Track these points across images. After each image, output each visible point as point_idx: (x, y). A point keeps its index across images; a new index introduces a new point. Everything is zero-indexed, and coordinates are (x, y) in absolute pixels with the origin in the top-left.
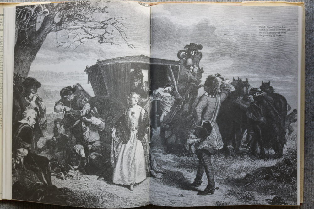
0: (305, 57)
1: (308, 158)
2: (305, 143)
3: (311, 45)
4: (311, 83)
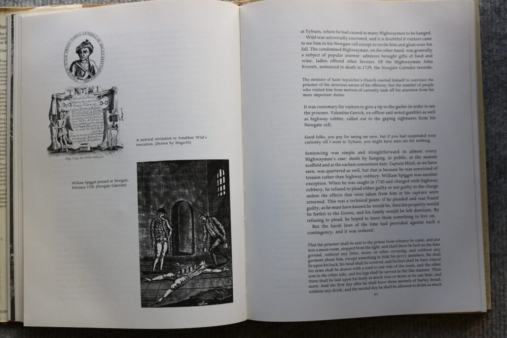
0: (483, 78)
1: (496, 237)
2: (489, 213)
3: (491, 60)
4: (495, 119)
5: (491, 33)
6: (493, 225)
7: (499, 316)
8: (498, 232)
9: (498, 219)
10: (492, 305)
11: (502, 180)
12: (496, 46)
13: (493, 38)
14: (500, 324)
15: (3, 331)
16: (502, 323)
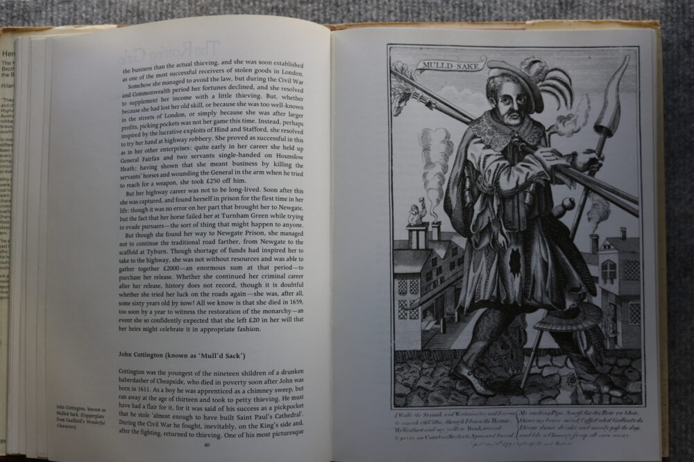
0: (665, 138)
1: (677, 357)
3: (676, 113)
4: (680, 194)
5: (678, 75)
6: (674, 341)
8: (681, 351)
9: (681, 333)
10: (670, 452)
12: (684, 94)
13: (680, 83)
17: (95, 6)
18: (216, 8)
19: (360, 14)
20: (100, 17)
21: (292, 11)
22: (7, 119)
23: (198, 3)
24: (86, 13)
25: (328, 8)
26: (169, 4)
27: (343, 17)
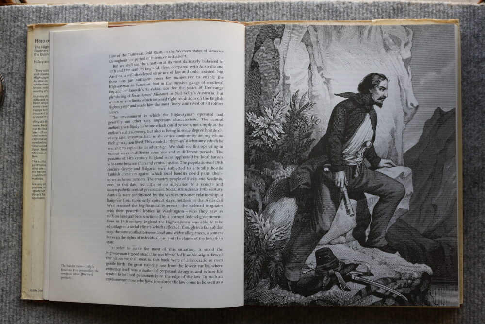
0: (462, 97)
1: (469, 240)
2: (463, 218)
3: (469, 81)
4: (471, 134)
5: (470, 56)
6: (467, 230)
7: (469, 312)
8: (471, 236)
9: (471, 224)
11: (476, 189)
12: (474, 68)
13: (472, 61)
14: (470, 319)
15: (30, 308)
16: (472, 318)
17: (93, 10)
18: (171, 12)
19: (264, 16)
20: (96, 18)
21: (220, 14)
22: (38, 83)
23: (160, 9)
24: (87, 15)
25: (243, 12)
26: (141, 9)
27: (253, 18)
